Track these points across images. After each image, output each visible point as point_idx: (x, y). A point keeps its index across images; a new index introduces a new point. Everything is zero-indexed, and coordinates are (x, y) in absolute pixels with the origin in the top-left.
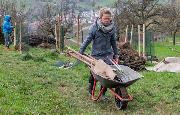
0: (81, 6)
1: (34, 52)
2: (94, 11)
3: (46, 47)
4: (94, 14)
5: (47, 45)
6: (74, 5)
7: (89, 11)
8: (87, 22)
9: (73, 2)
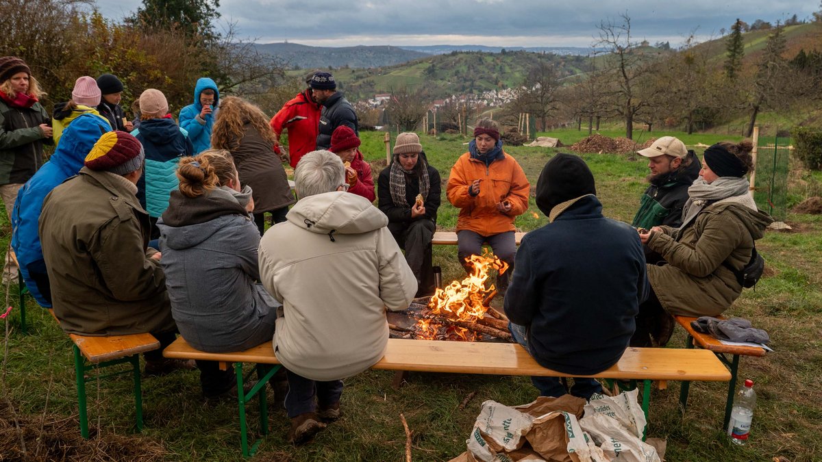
0: (481, 84)
1: (447, 135)
2: (497, 91)
3: (452, 133)
4: (497, 95)
5: (453, 131)
6: (472, 83)
7: (490, 90)
8: (488, 104)
9: (471, 80)
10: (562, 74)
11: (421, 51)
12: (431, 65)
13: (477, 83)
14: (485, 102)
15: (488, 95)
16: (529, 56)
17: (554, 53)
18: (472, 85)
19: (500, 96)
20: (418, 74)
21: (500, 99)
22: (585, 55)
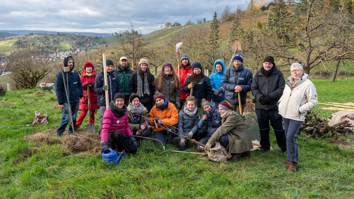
2: (56, 53)
4: (56, 55)
7: (53, 53)
9: (42, 48)
10: (89, 45)
11: (11, 33)
12: (18, 40)
13: (46, 50)
14: (50, 59)
15: (52, 56)
16: (72, 36)
17: (85, 35)
18: (43, 51)
19: (58, 56)
20: (11, 45)
21: (58, 57)
22: (99, 36)
